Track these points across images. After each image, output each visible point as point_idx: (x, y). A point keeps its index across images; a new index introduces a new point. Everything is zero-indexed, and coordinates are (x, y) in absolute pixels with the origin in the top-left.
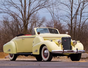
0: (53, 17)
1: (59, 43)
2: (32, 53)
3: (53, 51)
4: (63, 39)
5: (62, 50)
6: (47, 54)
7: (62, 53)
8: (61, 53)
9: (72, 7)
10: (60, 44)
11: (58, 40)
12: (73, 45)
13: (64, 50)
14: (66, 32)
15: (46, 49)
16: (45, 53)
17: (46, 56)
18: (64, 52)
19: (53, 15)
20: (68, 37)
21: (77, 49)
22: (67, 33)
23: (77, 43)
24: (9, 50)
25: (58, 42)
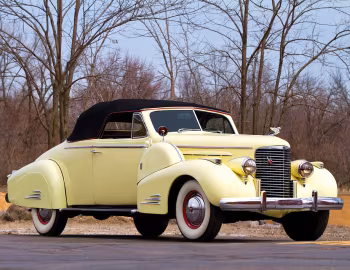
0: (167, 55)
1: (248, 169)
2: (135, 207)
3: (225, 200)
4: (261, 153)
5: (260, 199)
6: (201, 211)
7: (261, 209)
8: (254, 208)
9: (246, 17)
10: (250, 173)
11: (242, 161)
12: (298, 178)
13: (265, 196)
14: (272, 129)
15: (193, 193)
16: (192, 209)
17: (195, 219)
18: (268, 206)
19: (165, 47)
20: (281, 148)
21: (315, 194)
22: (276, 130)
23: (312, 170)
24: (37, 196)
25: (244, 167)
